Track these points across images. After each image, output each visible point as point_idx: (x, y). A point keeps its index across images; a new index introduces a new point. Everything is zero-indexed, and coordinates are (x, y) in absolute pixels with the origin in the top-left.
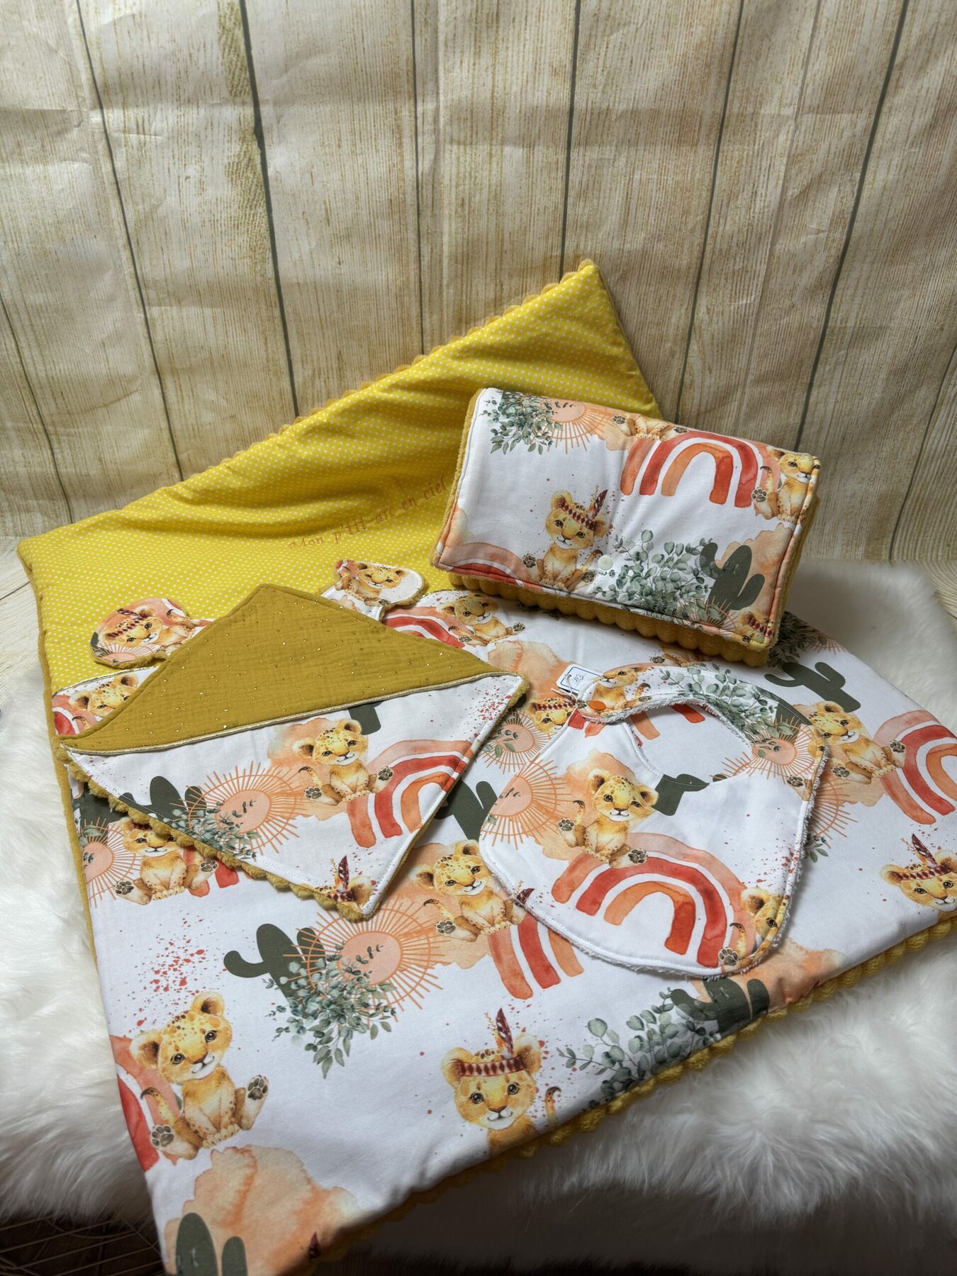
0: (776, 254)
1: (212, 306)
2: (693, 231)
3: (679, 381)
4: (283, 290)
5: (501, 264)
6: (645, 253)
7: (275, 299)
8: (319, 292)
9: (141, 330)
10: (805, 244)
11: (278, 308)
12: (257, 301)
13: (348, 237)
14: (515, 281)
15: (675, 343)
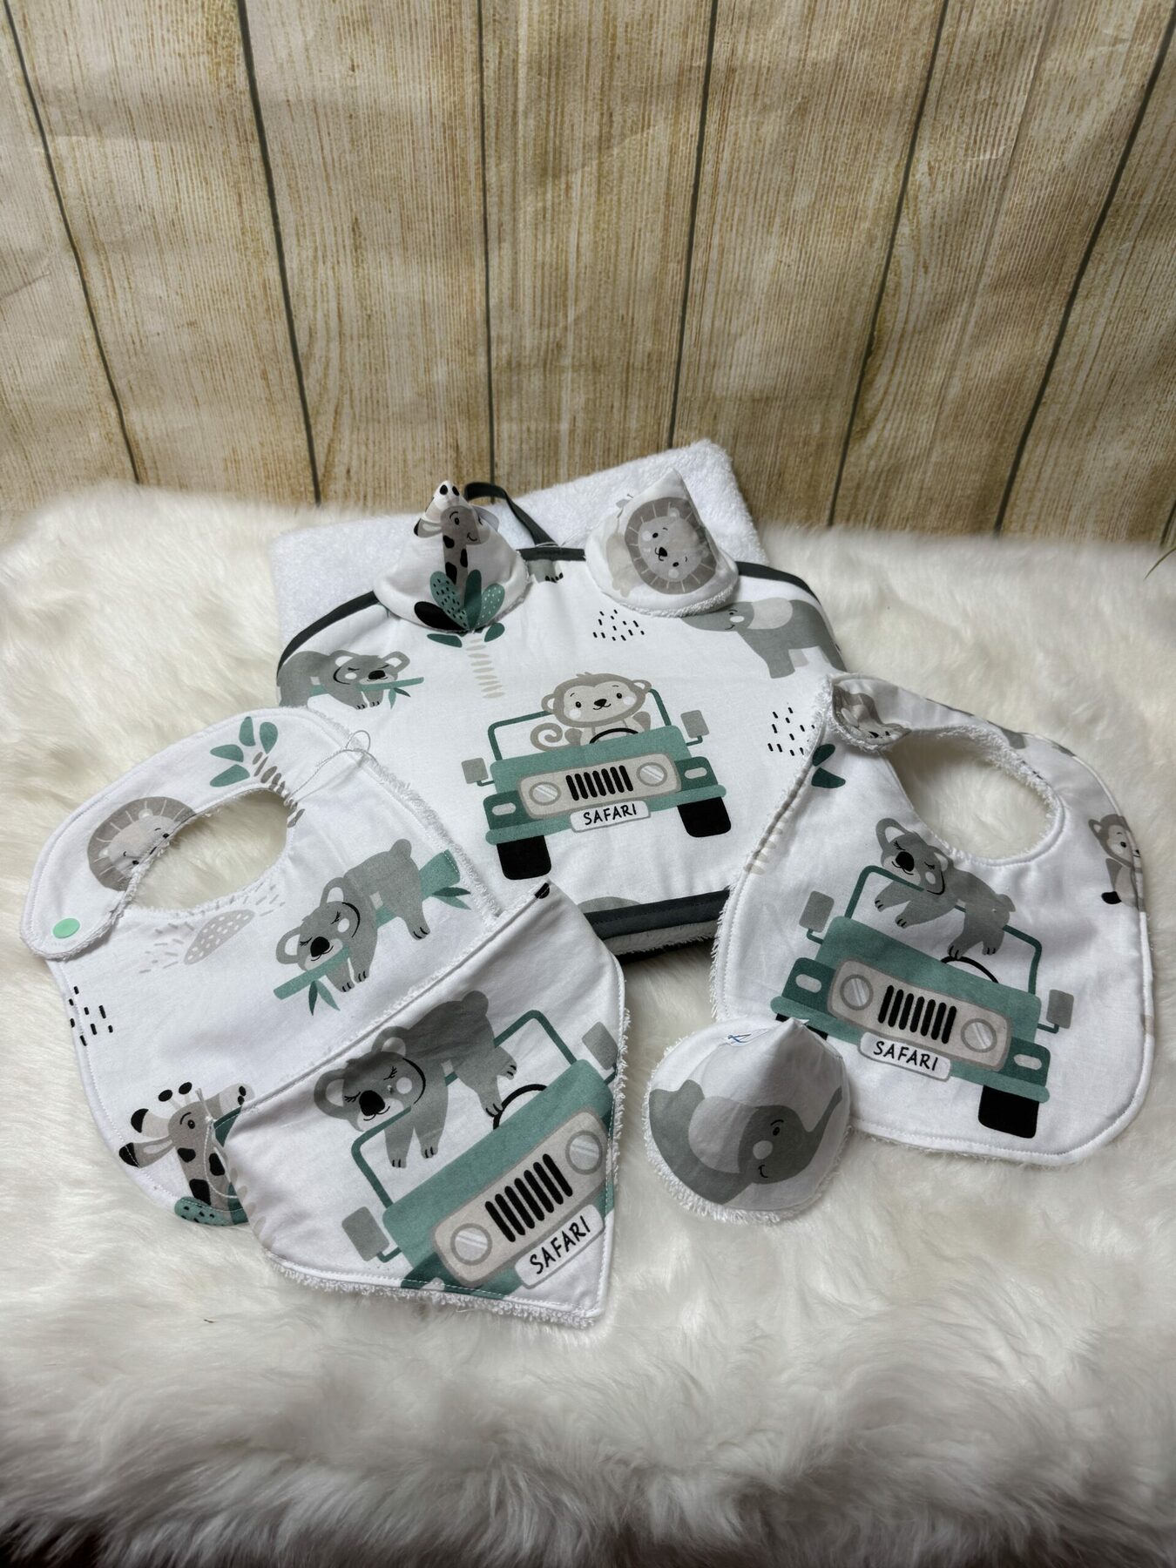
0: (1045, 76)
1: (153, 137)
2: (916, 31)
3: (878, 284)
4: (264, 113)
5: (611, 79)
6: (838, 66)
7: (251, 128)
8: (322, 118)
9: (42, 174)
10: (1093, 61)
11: (257, 144)
12: (223, 131)
13: (366, 22)
14: (633, 107)
15: (875, 222)
